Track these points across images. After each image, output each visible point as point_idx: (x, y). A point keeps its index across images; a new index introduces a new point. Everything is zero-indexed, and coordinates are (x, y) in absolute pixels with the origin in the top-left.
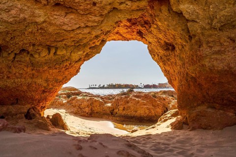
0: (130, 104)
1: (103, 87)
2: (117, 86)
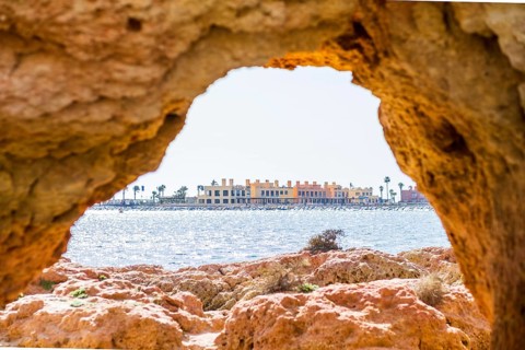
0: (306, 341)
1: (179, 200)
2: (254, 193)
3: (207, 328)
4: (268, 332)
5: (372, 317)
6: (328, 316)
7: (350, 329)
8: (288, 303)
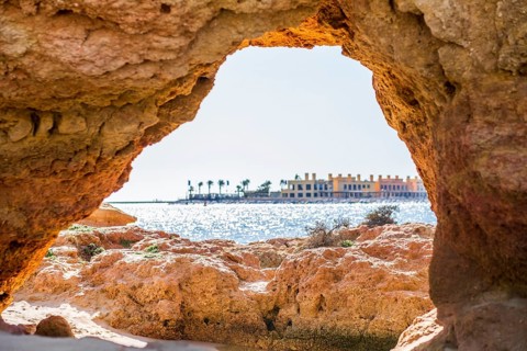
0: (343, 286)
1: (263, 195)
2: (336, 187)
3: (262, 277)
4: (311, 279)
5: (401, 266)
6: (362, 265)
7: (381, 276)
8: (329, 255)
